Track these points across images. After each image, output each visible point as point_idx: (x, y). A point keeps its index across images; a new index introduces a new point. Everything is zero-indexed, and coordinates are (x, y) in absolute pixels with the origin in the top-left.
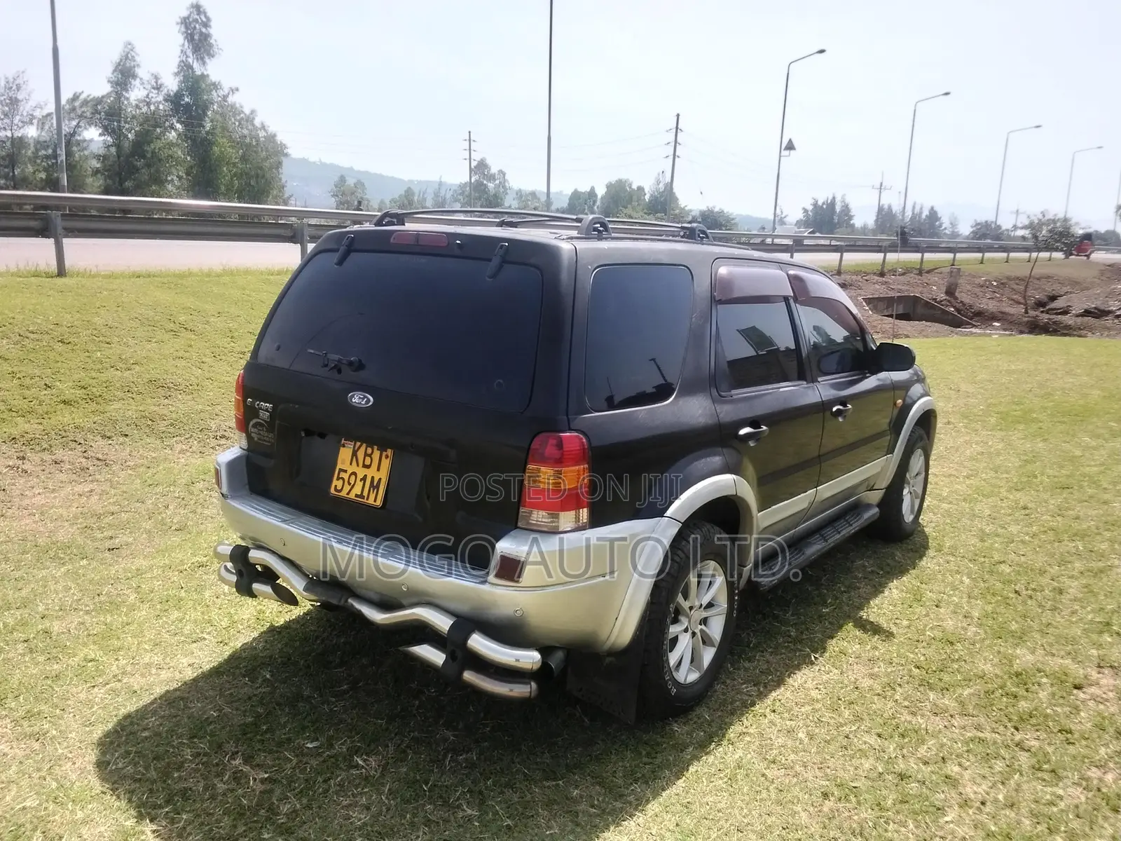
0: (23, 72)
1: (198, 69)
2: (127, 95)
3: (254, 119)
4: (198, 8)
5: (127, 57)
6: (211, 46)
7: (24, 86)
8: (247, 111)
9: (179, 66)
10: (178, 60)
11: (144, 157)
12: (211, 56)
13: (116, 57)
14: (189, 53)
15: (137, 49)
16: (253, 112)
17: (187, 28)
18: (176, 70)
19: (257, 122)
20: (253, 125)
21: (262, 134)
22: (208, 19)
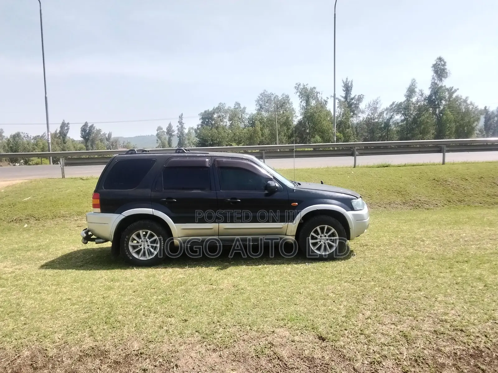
0: (379, 97)
1: (440, 84)
2: (411, 100)
3: (467, 101)
4: (440, 59)
5: (412, 85)
6: (447, 73)
7: (379, 103)
8: (464, 98)
9: (431, 84)
10: (431, 82)
11: (417, 124)
12: (445, 77)
13: (408, 86)
14: (436, 78)
15: (417, 81)
16: (467, 98)
17: (435, 68)
18: (430, 87)
19: (469, 102)
20: (467, 103)
21: (471, 107)
22: (445, 63)
